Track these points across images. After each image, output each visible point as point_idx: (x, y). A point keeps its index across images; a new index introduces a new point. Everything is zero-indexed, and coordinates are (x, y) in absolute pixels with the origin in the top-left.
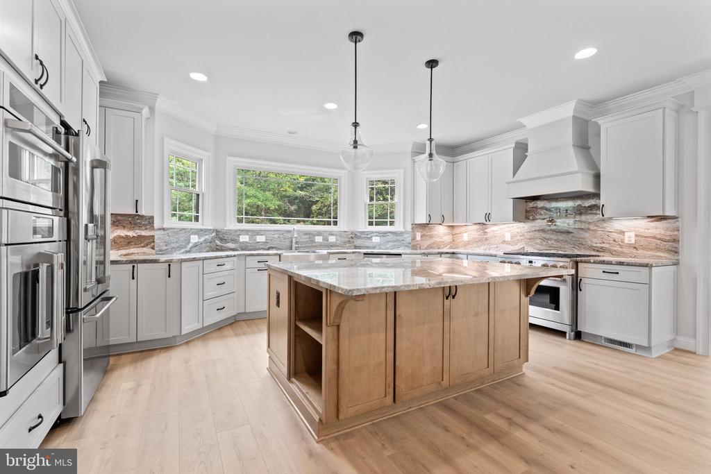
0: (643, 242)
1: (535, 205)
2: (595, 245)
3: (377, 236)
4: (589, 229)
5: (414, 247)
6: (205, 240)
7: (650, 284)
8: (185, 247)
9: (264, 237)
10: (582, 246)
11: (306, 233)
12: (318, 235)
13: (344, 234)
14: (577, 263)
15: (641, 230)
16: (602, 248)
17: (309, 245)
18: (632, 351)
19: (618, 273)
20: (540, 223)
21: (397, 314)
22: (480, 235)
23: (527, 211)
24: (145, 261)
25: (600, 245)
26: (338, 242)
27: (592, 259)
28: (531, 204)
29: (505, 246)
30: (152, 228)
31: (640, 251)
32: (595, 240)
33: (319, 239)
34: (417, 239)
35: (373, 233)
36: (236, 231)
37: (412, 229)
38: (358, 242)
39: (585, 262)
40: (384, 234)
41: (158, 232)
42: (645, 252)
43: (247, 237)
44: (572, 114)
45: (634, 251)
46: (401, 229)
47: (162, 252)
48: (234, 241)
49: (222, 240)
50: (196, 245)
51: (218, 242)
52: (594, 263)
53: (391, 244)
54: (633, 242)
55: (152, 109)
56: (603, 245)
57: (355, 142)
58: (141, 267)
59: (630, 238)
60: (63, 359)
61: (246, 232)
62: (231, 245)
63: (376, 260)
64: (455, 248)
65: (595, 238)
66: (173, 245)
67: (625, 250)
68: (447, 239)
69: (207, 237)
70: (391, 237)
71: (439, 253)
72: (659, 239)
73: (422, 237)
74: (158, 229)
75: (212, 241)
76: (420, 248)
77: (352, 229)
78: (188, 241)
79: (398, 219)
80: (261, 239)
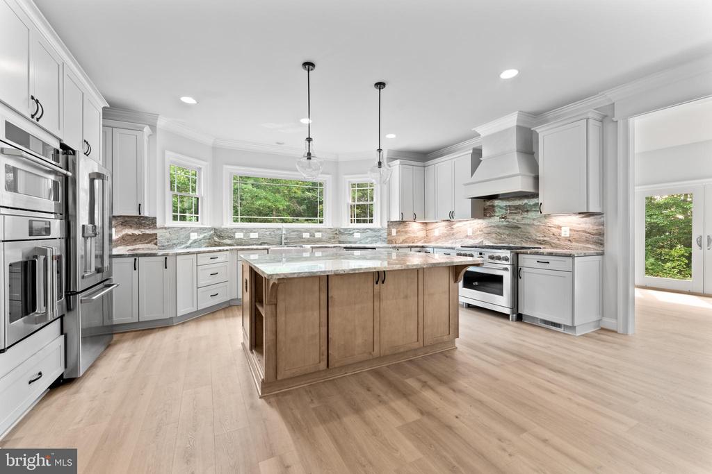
0: (576, 236)
1: (491, 204)
2: (538, 238)
3: (358, 232)
4: (533, 224)
5: (390, 242)
6: (204, 237)
7: (573, 272)
8: (186, 243)
9: (257, 234)
10: (529, 240)
11: (294, 230)
12: (305, 232)
13: (329, 231)
14: (517, 254)
15: (574, 225)
16: (544, 241)
17: (298, 240)
18: (561, 330)
19: (548, 263)
20: (495, 220)
21: (330, 296)
22: (448, 231)
23: (485, 210)
24: (145, 255)
25: (542, 238)
26: (324, 238)
27: (529, 251)
28: (488, 203)
29: (467, 240)
30: (155, 227)
31: (574, 244)
32: (538, 234)
33: (306, 235)
34: (393, 235)
35: (354, 229)
36: (232, 229)
37: (388, 225)
38: (342, 238)
39: (524, 253)
40: (365, 230)
41: (161, 230)
42: (578, 244)
43: (242, 234)
44: (515, 124)
45: (569, 243)
46: (379, 226)
47: (163, 247)
48: (231, 238)
49: (219, 237)
50: (195, 242)
51: (216, 239)
52: (530, 254)
53: (370, 239)
54: (568, 235)
55: (153, 127)
56: (545, 239)
57: (309, 154)
58: (142, 259)
59: (565, 232)
60: (64, 332)
61: (241, 230)
62: (227, 241)
63: (357, 253)
64: (429, 242)
65: (538, 232)
66: (175, 242)
67: (562, 243)
68: (421, 234)
69: (206, 234)
70: (370, 233)
71: (409, 247)
72: (588, 233)
73: (397, 233)
74: (160, 228)
75: (211, 237)
76: (396, 243)
77: (336, 226)
78: (188, 238)
79: (376, 217)
80: (254, 236)
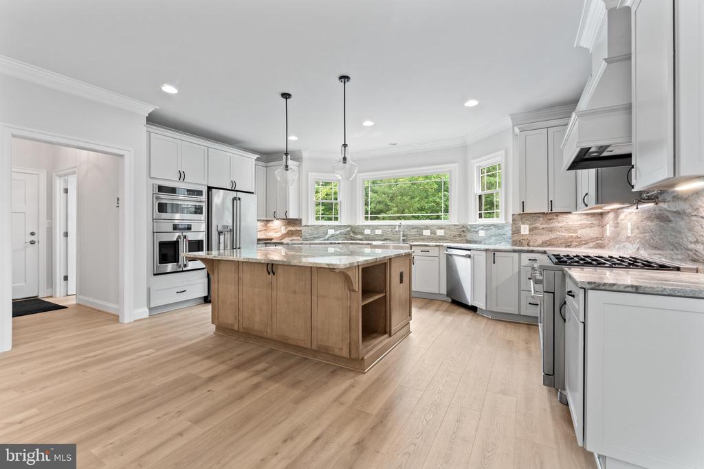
3: (482, 229)
5: (518, 243)
6: (340, 233)
8: (325, 236)
9: (380, 230)
11: (414, 227)
12: (426, 229)
13: (452, 228)
17: (418, 238)
22: (615, 227)
26: (447, 235)
30: (301, 226)
33: (427, 233)
34: (523, 233)
35: (479, 226)
36: (363, 226)
37: (513, 220)
38: (469, 236)
40: (489, 227)
41: (304, 228)
43: (369, 231)
46: (504, 222)
47: (306, 239)
48: (361, 233)
49: (354, 233)
50: (332, 236)
51: (352, 234)
53: (493, 238)
61: (369, 227)
62: (359, 237)
66: (315, 236)
69: (342, 231)
70: (493, 231)
73: (531, 230)
74: (305, 226)
75: (348, 233)
76: (528, 245)
77: (463, 222)
78: (326, 233)
79: (501, 210)
80: (378, 232)
